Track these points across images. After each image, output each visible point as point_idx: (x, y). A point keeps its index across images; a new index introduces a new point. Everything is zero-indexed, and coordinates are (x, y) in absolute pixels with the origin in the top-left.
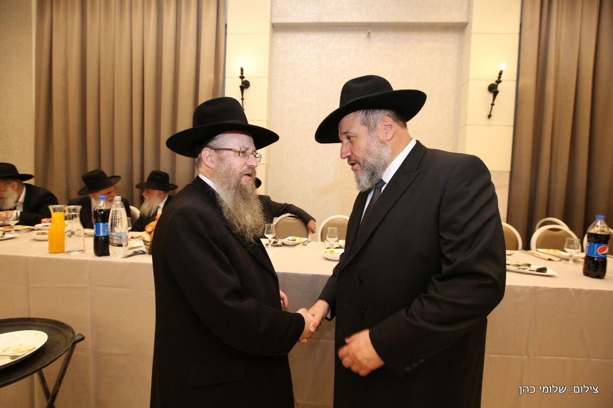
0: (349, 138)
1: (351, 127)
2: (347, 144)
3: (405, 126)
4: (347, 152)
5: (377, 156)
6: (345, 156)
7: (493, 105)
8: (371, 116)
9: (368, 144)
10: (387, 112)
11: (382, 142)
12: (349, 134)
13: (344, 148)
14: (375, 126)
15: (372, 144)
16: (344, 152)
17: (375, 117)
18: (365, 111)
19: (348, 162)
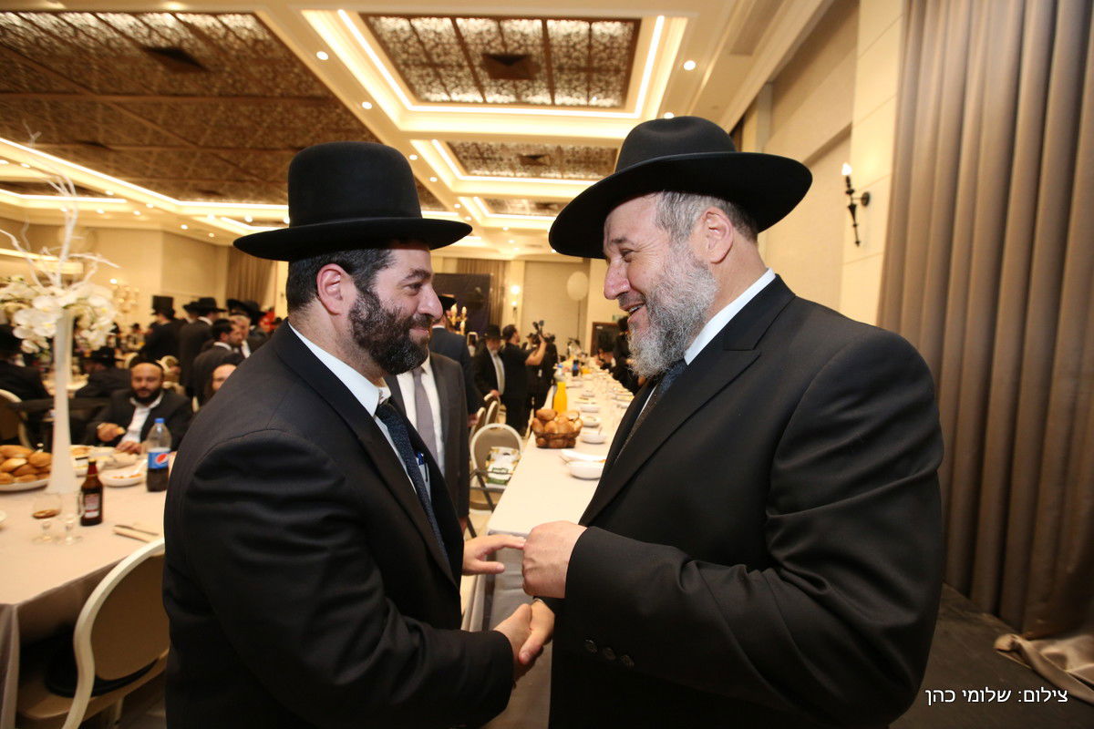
0: (624, 253)
1: (634, 229)
2: (620, 266)
3: (754, 238)
4: (621, 284)
5: (683, 297)
6: (614, 292)
7: (855, 226)
8: (683, 206)
9: (667, 268)
10: (719, 202)
11: (700, 265)
12: (626, 245)
13: (613, 274)
14: (689, 227)
15: (676, 268)
16: (611, 283)
17: (690, 207)
18: (669, 195)
19: (621, 305)
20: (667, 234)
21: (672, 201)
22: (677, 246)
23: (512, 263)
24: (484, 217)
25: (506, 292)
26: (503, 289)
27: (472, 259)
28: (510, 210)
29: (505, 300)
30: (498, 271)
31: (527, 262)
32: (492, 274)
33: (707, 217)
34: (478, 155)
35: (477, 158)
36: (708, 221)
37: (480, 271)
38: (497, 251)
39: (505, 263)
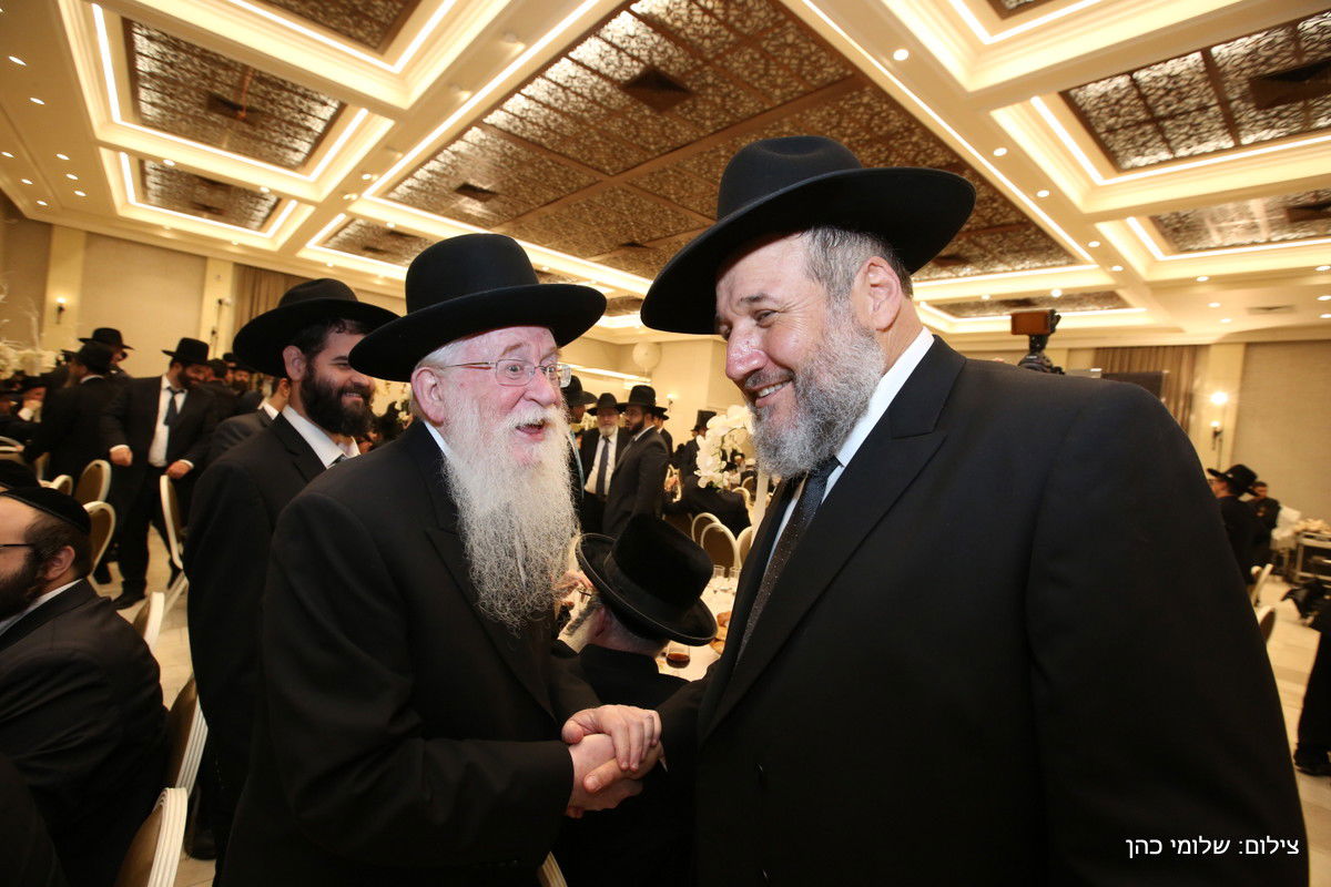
20: (821, 289)
21: (825, 245)
22: (836, 306)
23: (1213, 349)
24: (1153, 262)
25: (1197, 402)
26: (1190, 399)
27: (1124, 349)
28: (1216, 239)
29: (1193, 418)
30: (1180, 363)
31: (1249, 345)
32: (1166, 372)
33: (869, 270)
34: (1142, 116)
35: (1139, 124)
36: (871, 275)
37: (1139, 367)
38: (1180, 331)
39: (1196, 350)
